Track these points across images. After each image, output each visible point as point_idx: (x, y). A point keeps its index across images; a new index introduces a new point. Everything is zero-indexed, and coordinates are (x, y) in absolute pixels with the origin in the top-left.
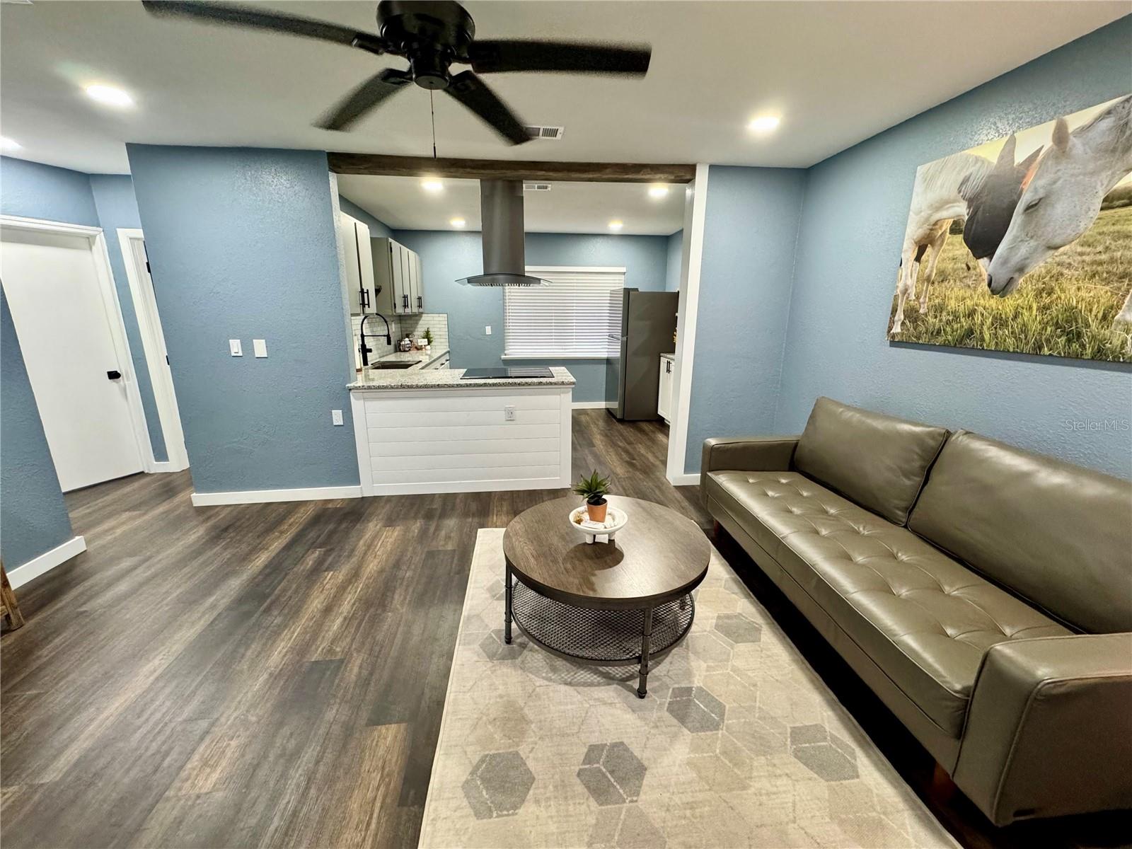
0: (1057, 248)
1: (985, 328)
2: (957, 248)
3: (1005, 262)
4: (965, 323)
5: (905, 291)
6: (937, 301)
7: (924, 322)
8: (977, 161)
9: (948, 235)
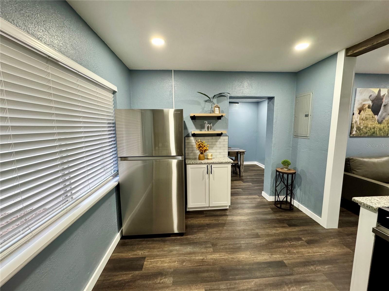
1: (377, 131)
2: (370, 112)
3: (381, 116)
4: (373, 130)
5: (356, 122)
6: (365, 125)
7: (362, 130)
8: (373, 92)
9: (367, 108)
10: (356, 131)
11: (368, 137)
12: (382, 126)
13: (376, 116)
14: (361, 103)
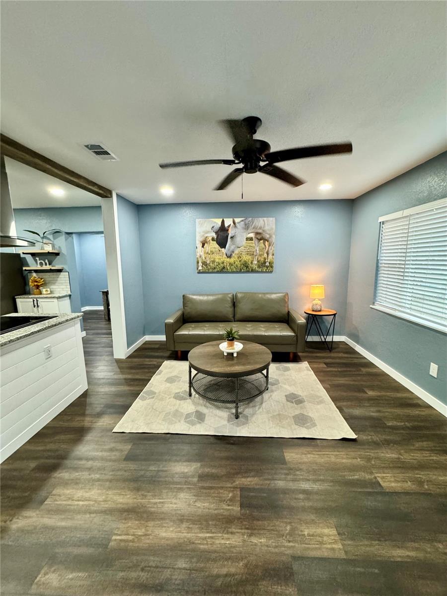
0: (239, 248)
1: (227, 266)
2: (215, 245)
4: (222, 265)
5: (200, 257)
6: (212, 259)
7: (209, 265)
8: (215, 222)
9: (211, 241)
10: (202, 266)
11: (218, 272)
12: (232, 260)
13: (223, 249)
14: (203, 236)
